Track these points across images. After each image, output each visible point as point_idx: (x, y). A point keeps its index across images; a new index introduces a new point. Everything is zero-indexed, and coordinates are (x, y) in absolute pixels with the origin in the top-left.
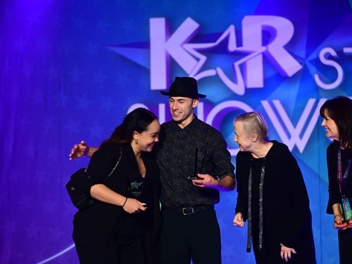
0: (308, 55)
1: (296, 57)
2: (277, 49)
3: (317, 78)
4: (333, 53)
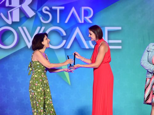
0: (38, 9)
2: (25, 6)
4: (48, 9)
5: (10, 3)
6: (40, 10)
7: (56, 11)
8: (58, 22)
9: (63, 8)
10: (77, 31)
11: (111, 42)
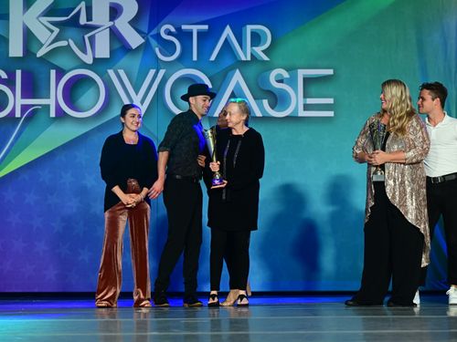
0: (150, 30)
1: (139, 32)
2: (123, 25)
3: (157, 50)
4: (173, 30)
5: (89, 18)
6: (154, 32)
7: (190, 33)
8: (195, 58)
10: (237, 78)
11: (310, 101)
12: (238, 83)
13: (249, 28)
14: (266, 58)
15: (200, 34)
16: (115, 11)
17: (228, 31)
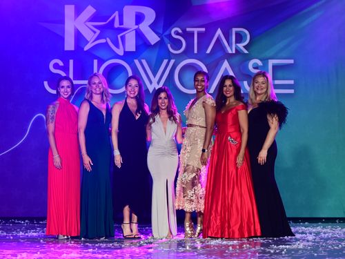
0: (164, 31)
1: (156, 33)
2: (145, 27)
3: (169, 45)
4: (180, 31)
5: (121, 22)
6: (167, 33)
7: (192, 34)
8: (196, 51)
9: (203, 29)
10: (226, 65)
11: (277, 82)
12: (226, 70)
13: (234, 30)
14: (246, 52)
15: (199, 34)
16: (139, 18)
17: (219, 32)
